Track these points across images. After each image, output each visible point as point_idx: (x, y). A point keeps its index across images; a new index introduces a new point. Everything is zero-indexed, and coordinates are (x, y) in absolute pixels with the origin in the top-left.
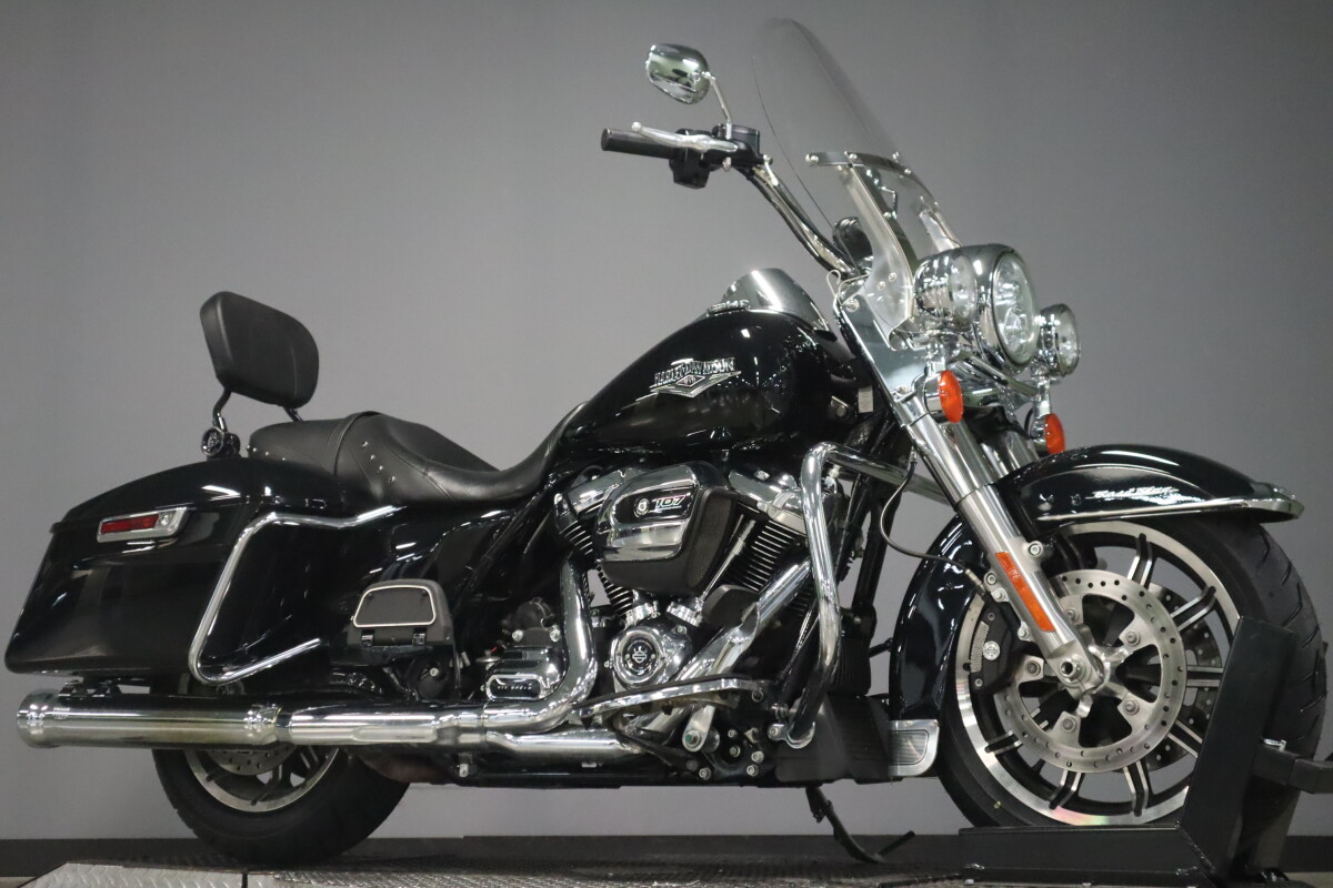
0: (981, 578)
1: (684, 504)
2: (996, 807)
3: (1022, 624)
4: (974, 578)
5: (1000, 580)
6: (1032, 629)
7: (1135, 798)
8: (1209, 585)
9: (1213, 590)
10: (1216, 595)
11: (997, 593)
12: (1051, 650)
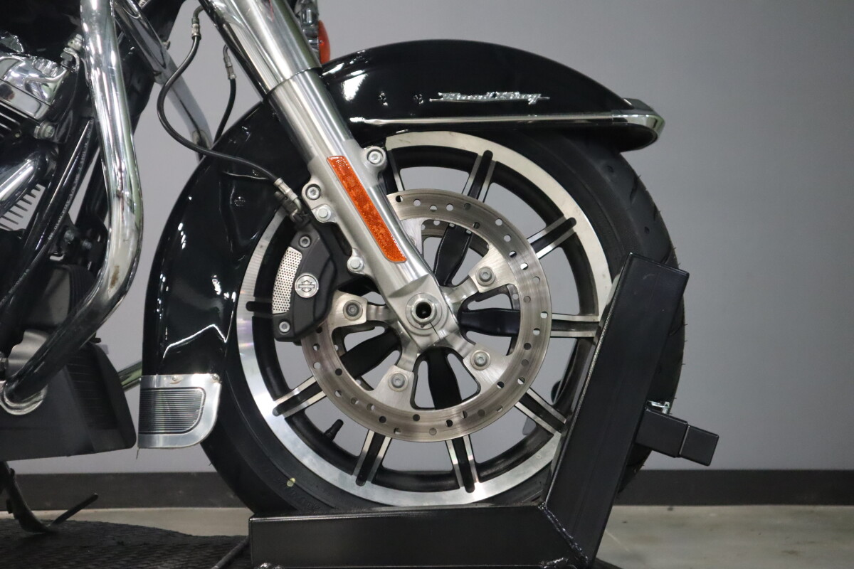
0: (298, 191)
2: (289, 484)
3: (354, 253)
4: (287, 190)
5: (327, 194)
6: (370, 262)
7: (457, 468)
8: (567, 217)
9: (572, 222)
10: (576, 229)
11: (322, 211)
12: (398, 286)
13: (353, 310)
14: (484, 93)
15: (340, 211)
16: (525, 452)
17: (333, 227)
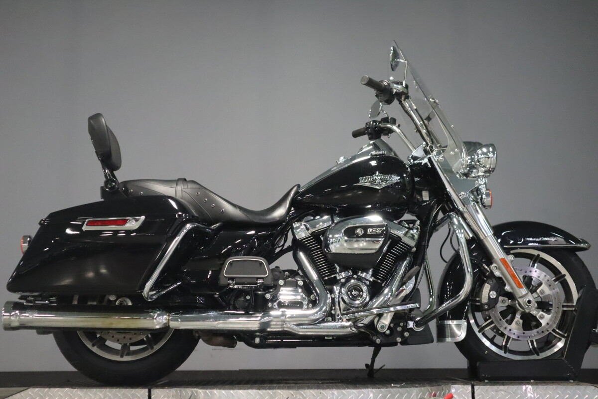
0: (489, 268)
1: (382, 232)
3: (507, 285)
4: (486, 267)
5: (498, 268)
6: (512, 287)
7: (532, 349)
8: (563, 274)
9: (565, 275)
10: (566, 277)
11: (497, 273)
12: (521, 295)
13: (504, 302)
14: (539, 238)
15: (502, 273)
16: (552, 345)
17: (500, 278)
